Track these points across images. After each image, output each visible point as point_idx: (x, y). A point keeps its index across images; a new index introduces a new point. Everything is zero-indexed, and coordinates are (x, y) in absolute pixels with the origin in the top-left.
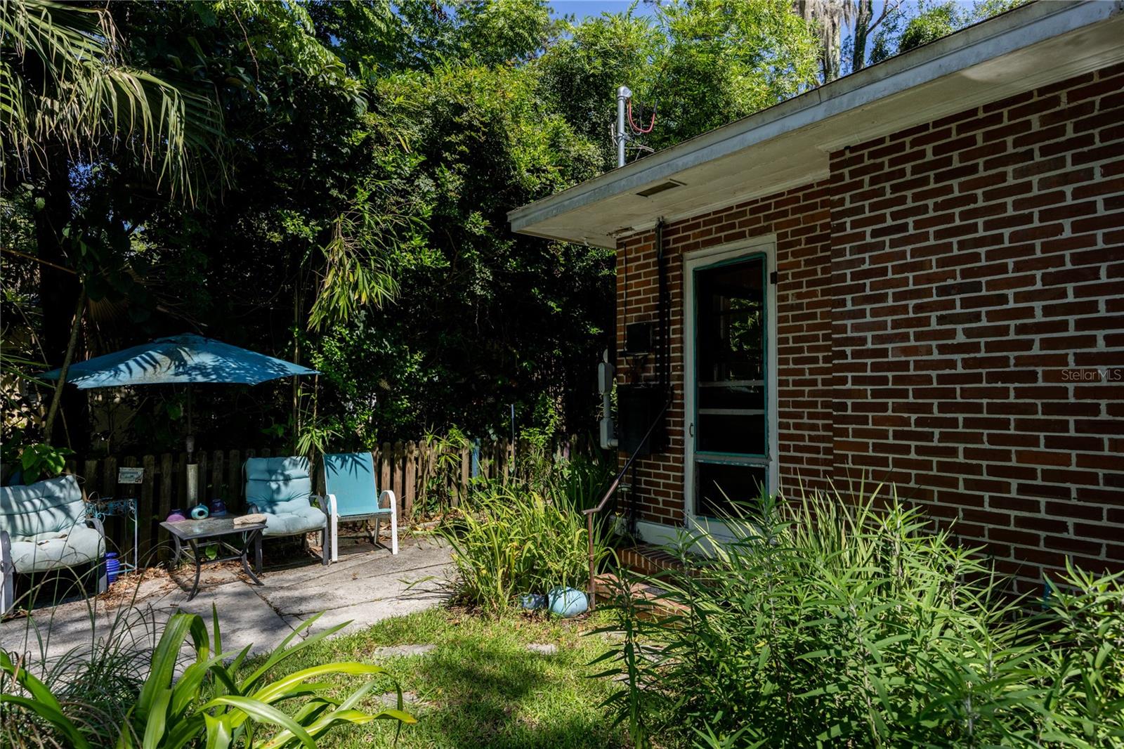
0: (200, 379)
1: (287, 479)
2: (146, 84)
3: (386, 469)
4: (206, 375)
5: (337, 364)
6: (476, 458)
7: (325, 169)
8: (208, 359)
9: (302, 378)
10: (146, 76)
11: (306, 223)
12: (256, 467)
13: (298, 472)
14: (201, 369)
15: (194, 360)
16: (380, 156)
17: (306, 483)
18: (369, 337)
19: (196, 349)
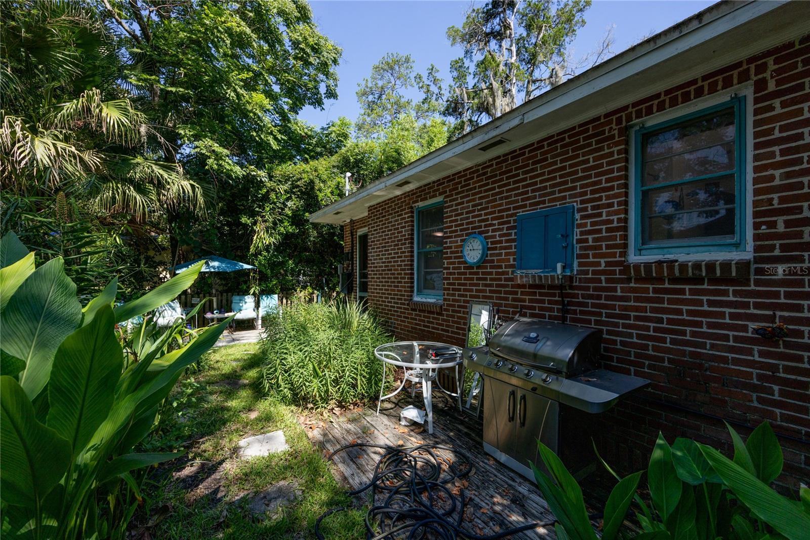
0: (213, 270)
1: (246, 303)
2: (191, 185)
3: (284, 301)
4: (214, 269)
5: (264, 265)
6: (319, 297)
7: (253, 202)
8: (216, 264)
9: (252, 269)
10: (191, 182)
11: (249, 219)
12: (236, 298)
13: (249, 300)
14: (214, 267)
15: (212, 264)
16: (273, 196)
17: (253, 305)
18: (274, 255)
19: (213, 260)
